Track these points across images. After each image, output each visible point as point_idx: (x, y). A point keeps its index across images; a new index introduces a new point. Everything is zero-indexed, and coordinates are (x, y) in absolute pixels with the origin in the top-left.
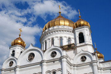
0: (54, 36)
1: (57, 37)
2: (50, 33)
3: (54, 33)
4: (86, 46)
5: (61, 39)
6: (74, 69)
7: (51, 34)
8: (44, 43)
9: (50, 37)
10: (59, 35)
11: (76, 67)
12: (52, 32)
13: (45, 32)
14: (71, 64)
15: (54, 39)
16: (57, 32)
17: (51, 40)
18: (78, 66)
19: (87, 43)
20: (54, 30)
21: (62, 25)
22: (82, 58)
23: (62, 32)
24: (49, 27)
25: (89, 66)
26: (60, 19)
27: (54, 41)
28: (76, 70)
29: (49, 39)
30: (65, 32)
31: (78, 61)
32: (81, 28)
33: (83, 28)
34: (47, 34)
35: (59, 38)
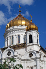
0: (13, 34)
1: (16, 35)
2: (10, 32)
3: (14, 32)
4: (33, 46)
5: (19, 37)
6: (24, 63)
7: (12, 32)
8: (7, 40)
9: (11, 35)
10: (17, 34)
11: (25, 61)
12: (12, 31)
13: (7, 31)
14: (22, 59)
15: (14, 37)
16: (16, 31)
17: (11, 37)
18: (27, 60)
19: (34, 43)
20: (14, 30)
21: (20, 25)
22: (30, 55)
23: (20, 31)
24: (10, 26)
25: (34, 60)
26: (18, 20)
27: (14, 39)
28: (25, 64)
29: (10, 37)
30: (22, 31)
31: (27, 57)
32: (31, 31)
33: (32, 31)
34: (9, 32)
35: (17, 36)
